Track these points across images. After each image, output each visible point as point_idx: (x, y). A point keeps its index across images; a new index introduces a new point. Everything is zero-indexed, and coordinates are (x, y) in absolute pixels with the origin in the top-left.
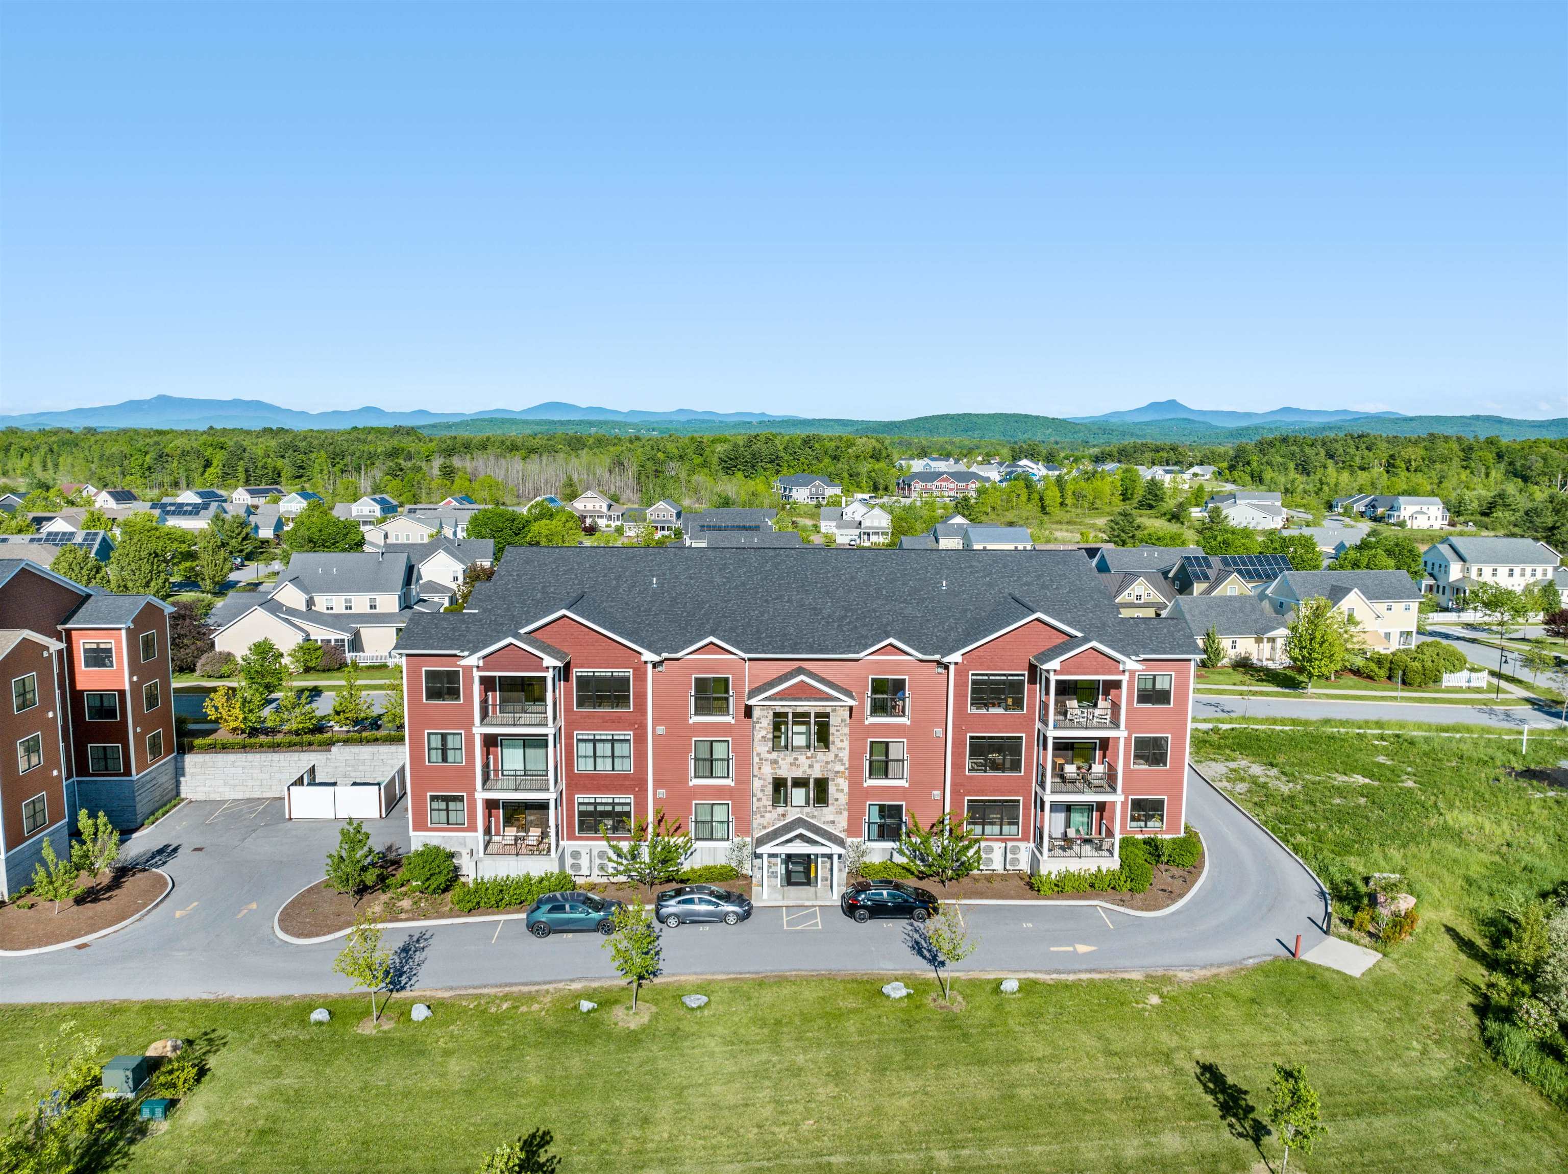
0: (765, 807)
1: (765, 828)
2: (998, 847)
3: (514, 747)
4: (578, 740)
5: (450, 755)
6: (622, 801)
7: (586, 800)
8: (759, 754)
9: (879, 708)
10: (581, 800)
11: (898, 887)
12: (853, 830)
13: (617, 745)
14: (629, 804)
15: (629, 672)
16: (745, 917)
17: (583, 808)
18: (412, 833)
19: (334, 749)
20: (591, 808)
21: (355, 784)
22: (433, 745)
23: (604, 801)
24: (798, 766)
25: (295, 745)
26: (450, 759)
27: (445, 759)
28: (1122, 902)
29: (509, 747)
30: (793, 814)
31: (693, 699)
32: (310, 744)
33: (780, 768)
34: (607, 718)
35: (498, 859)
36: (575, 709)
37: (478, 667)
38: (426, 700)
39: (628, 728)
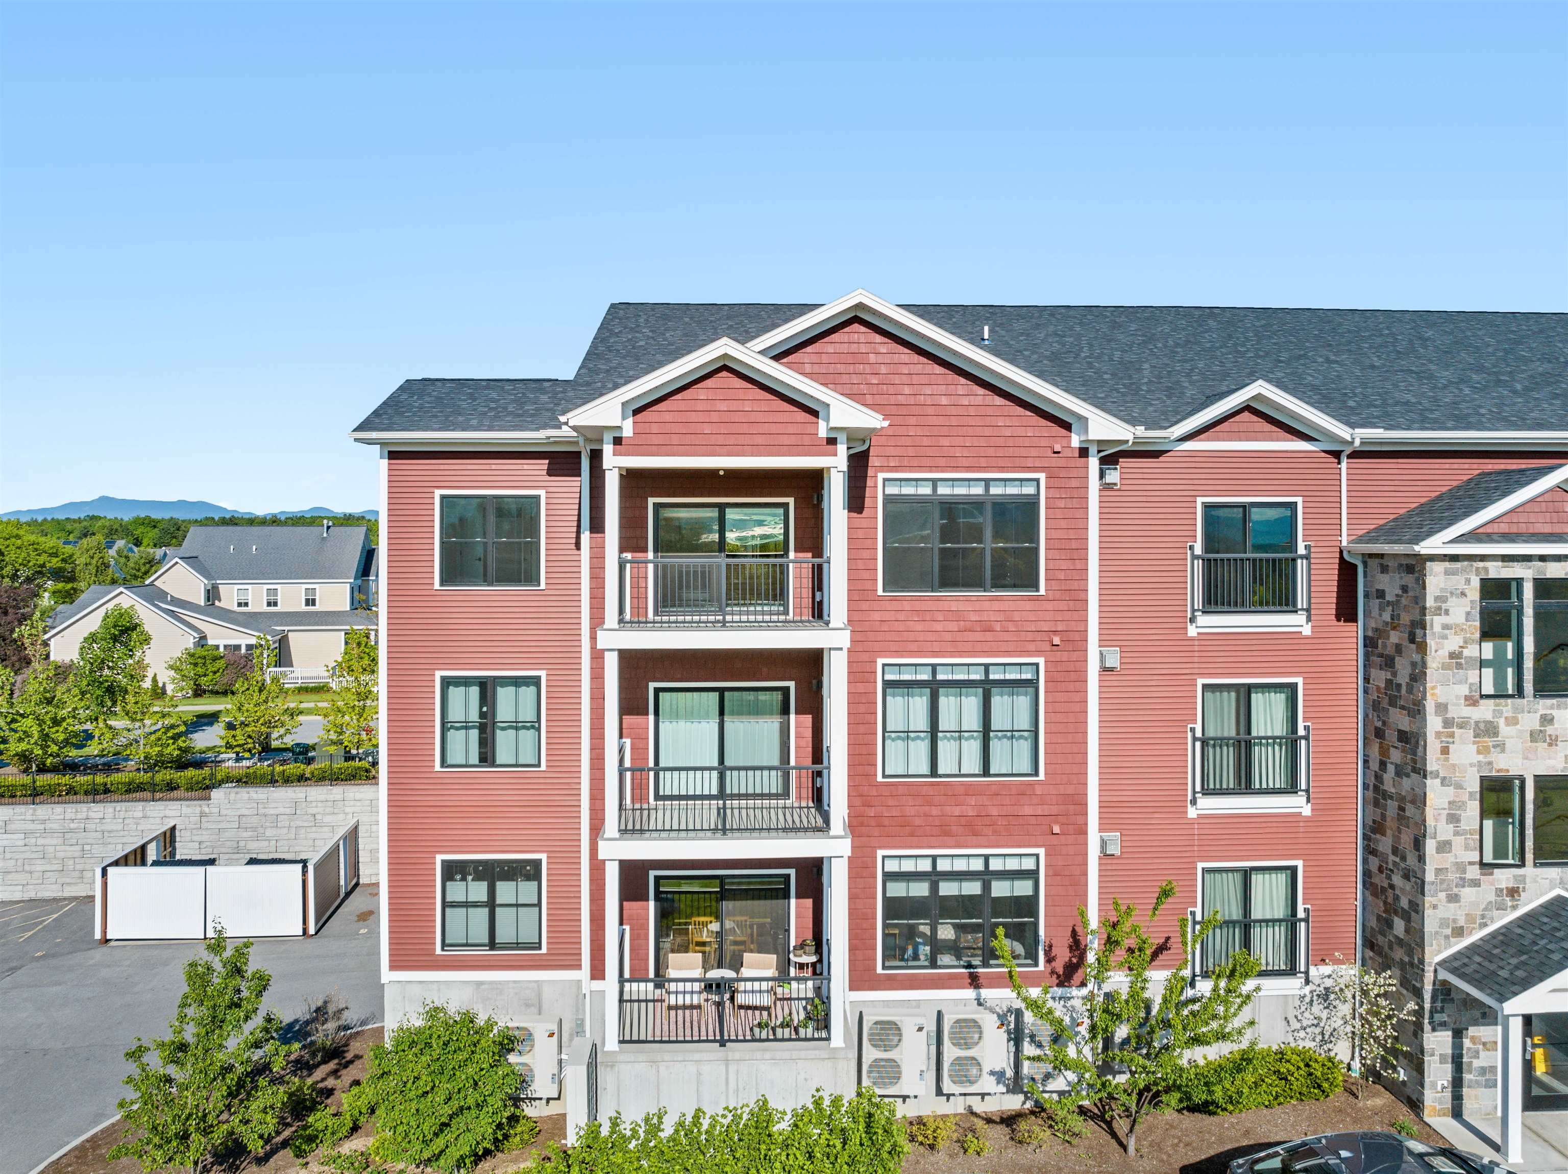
0: (1461, 867)
1: (1459, 932)
3: (689, 714)
4: (888, 684)
5: (504, 742)
6: (1012, 865)
7: (908, 866)
8: (1442, 708)
10: (892, 866)
13: (999, 702)
14: (1033, 875)
15: (1038, 484)
17: (897, 890)
18: (387, 975)
19: (216, 794)
20: (920, 889)
21: (252, 861)
22: (456, 714)
23: (960, 865)
24: (1553, 742)
25: (140, 788)
26: (503, 755)
27: (487, 757)
29: (676, 715)
30: (1540, 888)
31: (1198, 564)
32: (171, 787)
33: (1501, 747)
34: (974, 617)
35: (667, 1057)
36: (880, 592)
37: (618, 441)
38: (442, 584)
39: (1032, 647)
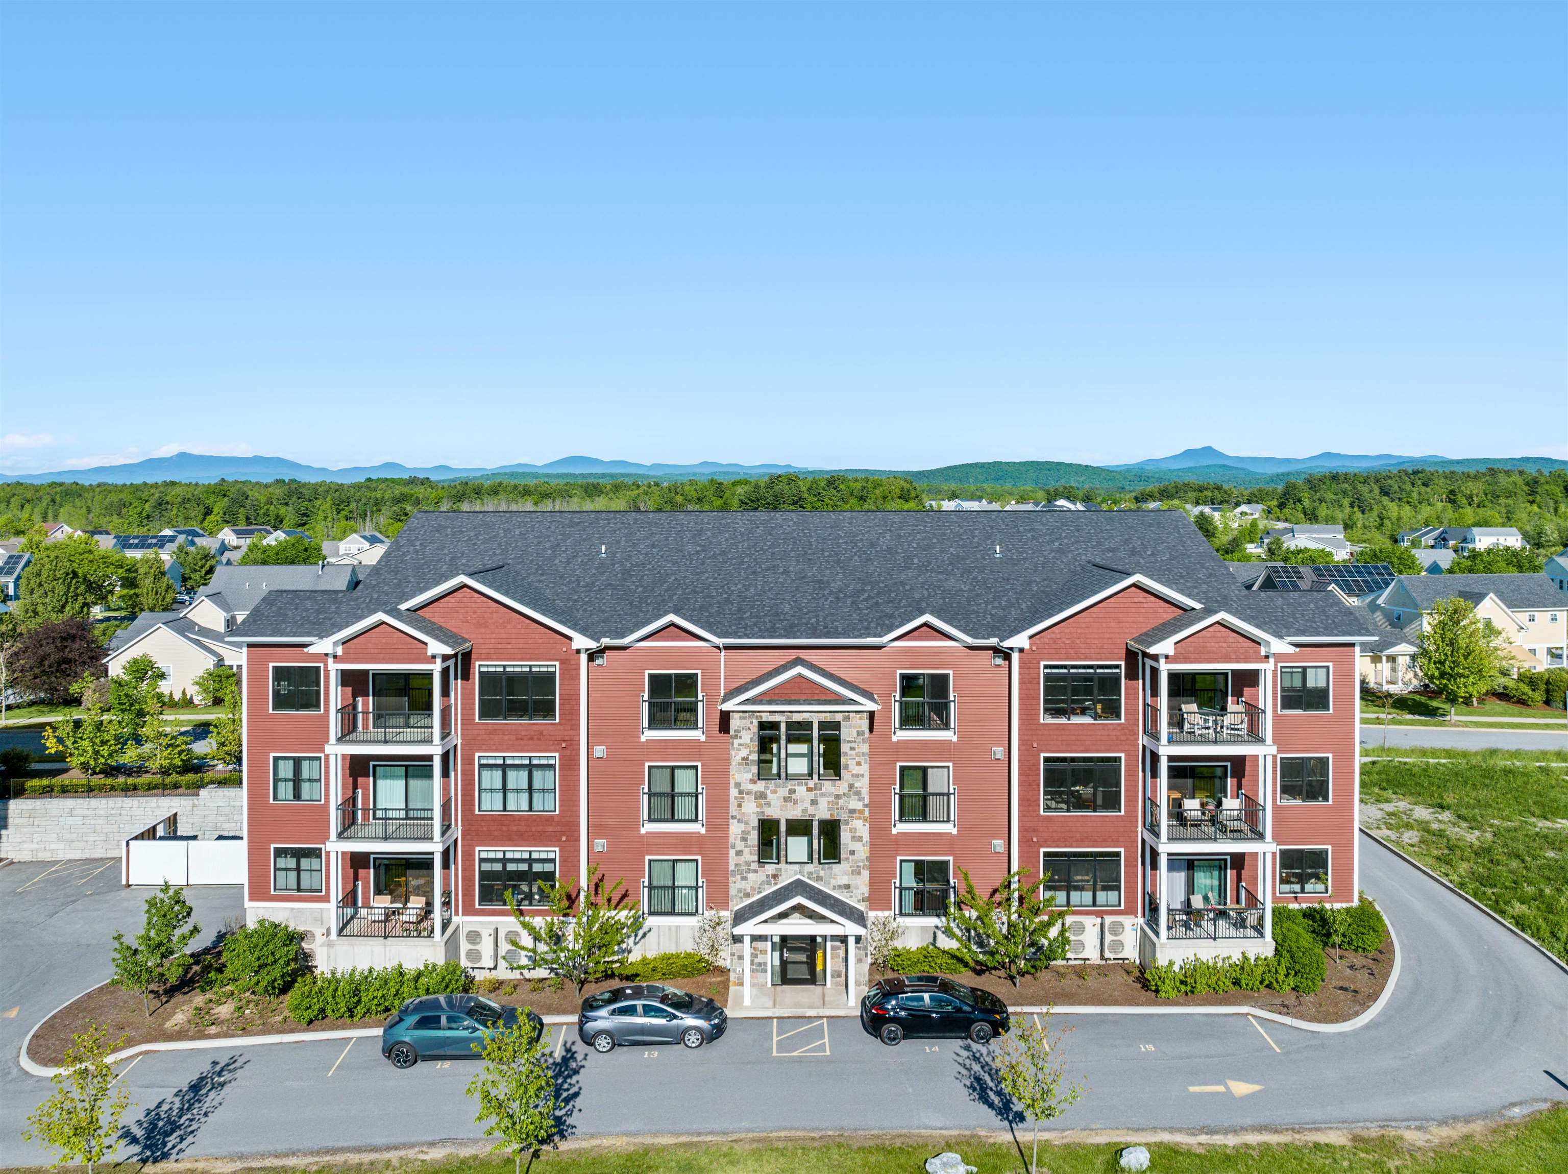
0: (748, 863)
1: (747, 895)
2: (1091, 923)
3: (392, 777)
4: (481, 766)
5: (305, 787)
6: (543, 856)
7: (492, 855)
8: (738, 785)
9: (910, 719)
10: (483, 855)
11: (945, 987)
12: (877, 898)
13: (537, 774)
14: (553, 861)
15: (555, 667)
16: (717, 1033)
17: (486, 867)
18: (248, 904)
19: (203, 792)
20: (498, 867)
22: (281, 775)
23: (517, 856)
24: (796, 802)
25: (156, 787)
26: (305, 795)
27: (297, 796)
28: (1285, 1009)
29: (386, 777)
30: (789, 874)
31: (646, 705)
32: (176, 786)
33: (769, 804)
34: (523, 733)
35: (358, 943)
36: (477, 720)
37: (335, 657)
38: (273, 710)
39: (552, 748)
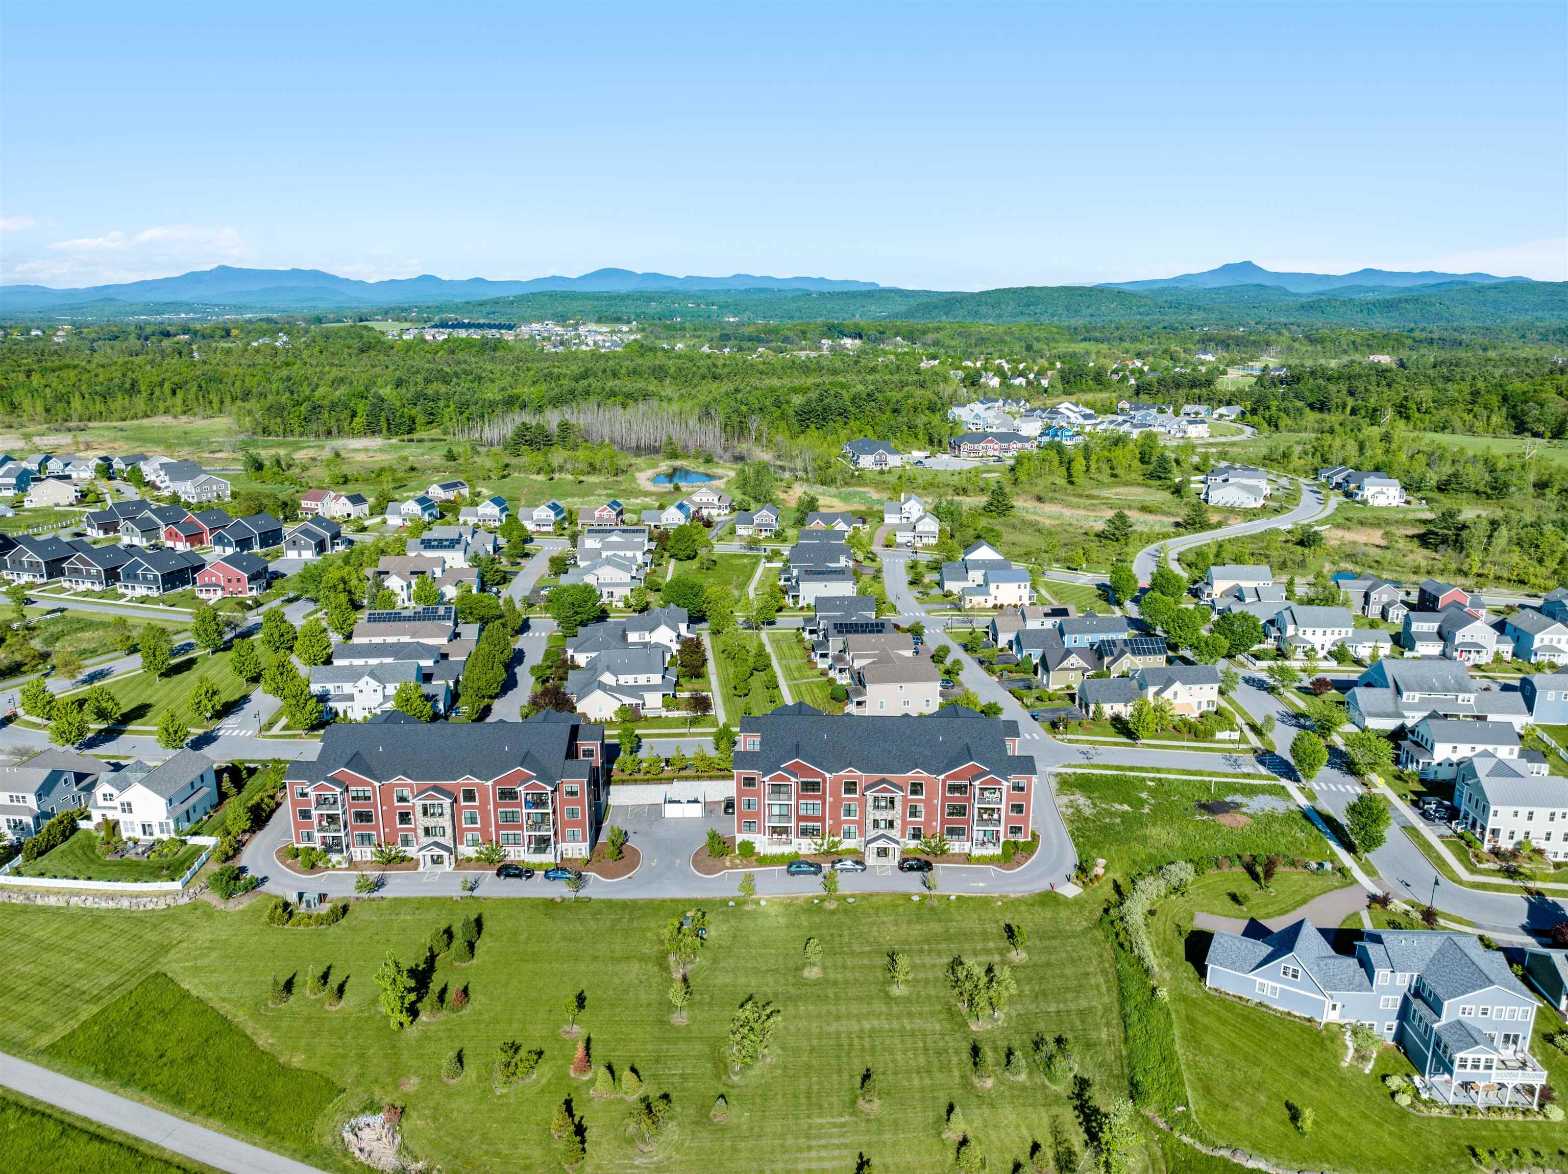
0: (871, 829)
1: (870, 837)
2: (957, 844)
4: (802, 804)
5: (751, 806)
6: (817, 825)
7: (803, 825)
8: (868, 810)
9: (914, 792)
11: (918, 860)
12: (903, 836)
13: (815, 806)
15: (820, 780)
16: (863, 870)
17: (802, 828)
18: (736, 834)
19: (671, 784)
20: (805, 828)
21: (689, 802)
22: (744, 802)
23: (810, 825)
24: (883, 815)
25: (657, 781)
27: (749, 808)
28: (1000, 867)
30: (881, 832)
31: (844, 789)
32: (663, 781)
33: (876, 816)
34: (812, 796)
35: (769, 846)
36: (799, 792)
38: (743, 787)
39: (820, 799)
